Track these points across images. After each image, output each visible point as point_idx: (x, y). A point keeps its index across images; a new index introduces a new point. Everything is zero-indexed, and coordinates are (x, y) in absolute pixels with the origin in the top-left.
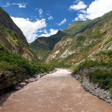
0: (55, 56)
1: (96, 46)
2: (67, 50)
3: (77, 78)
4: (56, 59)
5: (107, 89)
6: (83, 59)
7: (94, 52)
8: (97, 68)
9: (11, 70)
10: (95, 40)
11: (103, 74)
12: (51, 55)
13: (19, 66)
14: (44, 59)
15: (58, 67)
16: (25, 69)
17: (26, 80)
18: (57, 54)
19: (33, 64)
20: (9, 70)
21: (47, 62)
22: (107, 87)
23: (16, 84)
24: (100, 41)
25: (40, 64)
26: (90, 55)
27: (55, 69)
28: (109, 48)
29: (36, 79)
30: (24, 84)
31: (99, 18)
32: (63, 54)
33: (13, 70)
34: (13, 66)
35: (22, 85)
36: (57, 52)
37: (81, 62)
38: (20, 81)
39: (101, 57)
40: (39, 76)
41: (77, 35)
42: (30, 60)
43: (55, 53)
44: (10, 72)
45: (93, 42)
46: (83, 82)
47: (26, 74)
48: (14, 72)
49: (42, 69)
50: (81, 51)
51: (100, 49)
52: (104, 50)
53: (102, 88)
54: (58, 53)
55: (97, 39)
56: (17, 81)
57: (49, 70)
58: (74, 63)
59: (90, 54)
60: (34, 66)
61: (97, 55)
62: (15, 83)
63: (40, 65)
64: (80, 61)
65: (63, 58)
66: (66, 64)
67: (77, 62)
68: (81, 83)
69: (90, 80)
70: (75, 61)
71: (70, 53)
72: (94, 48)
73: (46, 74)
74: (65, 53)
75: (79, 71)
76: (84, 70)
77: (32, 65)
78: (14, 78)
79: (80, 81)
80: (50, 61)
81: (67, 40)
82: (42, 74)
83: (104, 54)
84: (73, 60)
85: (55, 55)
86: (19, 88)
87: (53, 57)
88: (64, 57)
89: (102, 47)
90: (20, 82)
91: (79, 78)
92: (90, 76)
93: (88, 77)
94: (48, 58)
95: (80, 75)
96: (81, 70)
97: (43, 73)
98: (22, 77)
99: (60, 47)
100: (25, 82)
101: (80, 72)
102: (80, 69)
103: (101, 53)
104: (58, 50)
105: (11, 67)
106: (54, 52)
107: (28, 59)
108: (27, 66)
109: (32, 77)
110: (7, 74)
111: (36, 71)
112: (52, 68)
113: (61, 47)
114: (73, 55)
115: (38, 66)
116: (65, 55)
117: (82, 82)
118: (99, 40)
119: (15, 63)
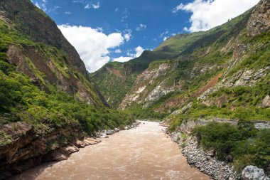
0: (137, 97)
1: (212, 79)
2: (159, 87)
3: (176, 138)
4: (140, 102)
5: (230, 161)
6: (189, 102)
7: (209, 90)
8: (212, 120)
9: (48, 123)
10: (211, 68)
11: (221, 132)
12: (129, 94)
13: (65, 115)
14: (117, 102)
15: (142, 118)
16: (77, 121)
17: (79, 142)
18: (140, 94)
19: (95, 111)
20: (46, 122)
21: (122, 107)
22: (230, 156)
23: (57, 149)
24: (221, 69)
25: (108, 112)
26: (202, 96)
27: (135, 122)
28: (238, 83)
29: (98, 140)
30: (73, 148)
31: (218, 28)
32: (152, 94)
33: (53, 122)
34: (53, 115)
35: (69, 151)
36: (141, 90)
37: (185, 108)
38: (66, 142)
39: (223, 99)
40: (104, 135)
41: (177, 60)
42: (89, 103)
43: (138, 92)
44: (46, 127)
45: (207, 72)
46: (186, 148)
47: (78, 131)
48: (55, 126)
49: (110, 122)
50: (185, 87)
51: (220, 85)
52: (227, 85)
53: (220, 159)
54: (143, 92)
55: (215, 66)
56: (60, 144)
57: (124, 122)
58: (173, 110)
59: (201, 94)
60: (97, 116)
61: (214, 95)
62: (54, 146)
63: (108, 114)
64: (183, 106)
65: (151, 101)
66: (157, 111)
67: (178, 108)
68: (181, 149)
69: (199, 143)
70: (174, 106)
71: (165, 92)
72: (209, 82)
73: (118, 131)
74: (155, 91)
75: (180, 125)
76: (188, 123)
77: (93, 113)
78: (54, 137)
79: (180, 144)
80: (128, 105)
81: (160, 68)
82: (110, 131)
83: (228, 93)
84: (171, 105)
85: (137, 94)
86: (63, 156)
87: (134, 99)
88: (153, 99)
89: (223, 81)
90: (66, 146)
91: (179, 139)
92: (197, 136)
93: (195, 137)
94: (124, 101)
95: (182, 133)
96: (183, 124)
97: (112, 128)
98: (71, 135)
99: (147, 81)
100: (76, 145)
101: (181, 128)
102: (181, 122)
103: (223, 91)
104: (142, 86)
105: (51, 116)
106: (134, 90)
107: (85, 102)
108: (81, 114)
109: (91, 137)
110: (40, 129)
111: (99, 124)
112: (130, 120)
113: (149, 81)
114: (170, 95)
115: (103, 115)
116: (154, 96)
117: (183, 146)
118: (218, 67)
119: (58, 110)
